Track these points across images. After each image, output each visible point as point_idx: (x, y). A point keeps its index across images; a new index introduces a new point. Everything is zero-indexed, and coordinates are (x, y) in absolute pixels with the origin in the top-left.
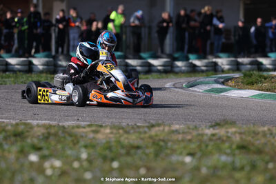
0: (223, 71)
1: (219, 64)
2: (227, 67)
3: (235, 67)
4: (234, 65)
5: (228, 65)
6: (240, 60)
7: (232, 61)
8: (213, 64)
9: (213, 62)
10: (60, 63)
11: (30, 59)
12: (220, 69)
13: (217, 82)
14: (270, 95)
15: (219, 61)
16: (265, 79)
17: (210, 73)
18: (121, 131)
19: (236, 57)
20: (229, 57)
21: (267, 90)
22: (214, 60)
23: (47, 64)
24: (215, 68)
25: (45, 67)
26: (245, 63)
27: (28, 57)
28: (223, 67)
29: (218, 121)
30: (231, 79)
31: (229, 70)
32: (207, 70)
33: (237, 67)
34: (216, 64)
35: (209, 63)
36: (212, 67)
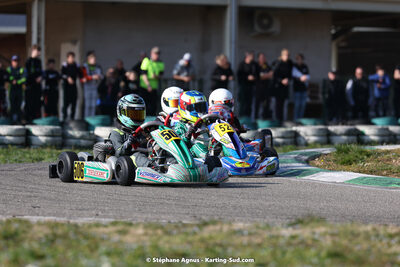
0: (307, 145)
1: (302, 134)
3: (324, 139)
4: (322, 136)
5: (314, 135)
6: (332, 128)
7: (320, 130)
8: (293, 135)
9: (292, 132)
10: (71, 132)
11: (27, 127)
12: (303, 142)
13: (298, 160)
14: (375, 179)
15: (301, 130)
16: (368, 156)
17: (289, 147)
18: (160, 232)
19: (326, 124)
20: (315, 124)
21: (371, 172)
22: (294, 128)
23: (51, 134)
24: (295, 140)
25: (49, 138)
26: (338, 133)
27: (24, 125)
28: (307, 138)
29: (300, 217)
30: (319, 156)
31: (316, 142)
32: (284, 144)
33: (327, 138)
34: (296, 134)
35: (287, 132)
36: (291, 138)
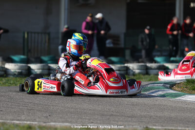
1: (131, 68)
2: (137, 71)
3: (144, 71)
4: (143, 69)
5: (138, 69)
6: (149, 65)
7: (142, 65)
8: (125, 69)
12: (131, 73)
19: (145, 63)
20: (139, 62)
28: (134, 71)
31: (139, 73)
34: (127, 68)
36: (124, 70)
